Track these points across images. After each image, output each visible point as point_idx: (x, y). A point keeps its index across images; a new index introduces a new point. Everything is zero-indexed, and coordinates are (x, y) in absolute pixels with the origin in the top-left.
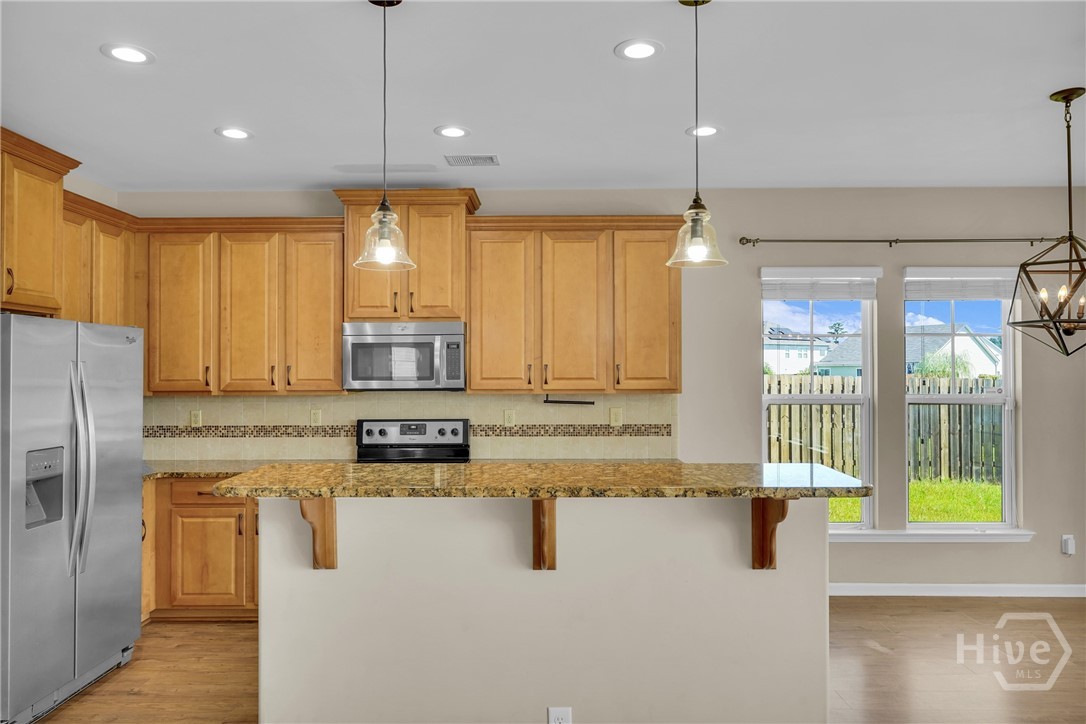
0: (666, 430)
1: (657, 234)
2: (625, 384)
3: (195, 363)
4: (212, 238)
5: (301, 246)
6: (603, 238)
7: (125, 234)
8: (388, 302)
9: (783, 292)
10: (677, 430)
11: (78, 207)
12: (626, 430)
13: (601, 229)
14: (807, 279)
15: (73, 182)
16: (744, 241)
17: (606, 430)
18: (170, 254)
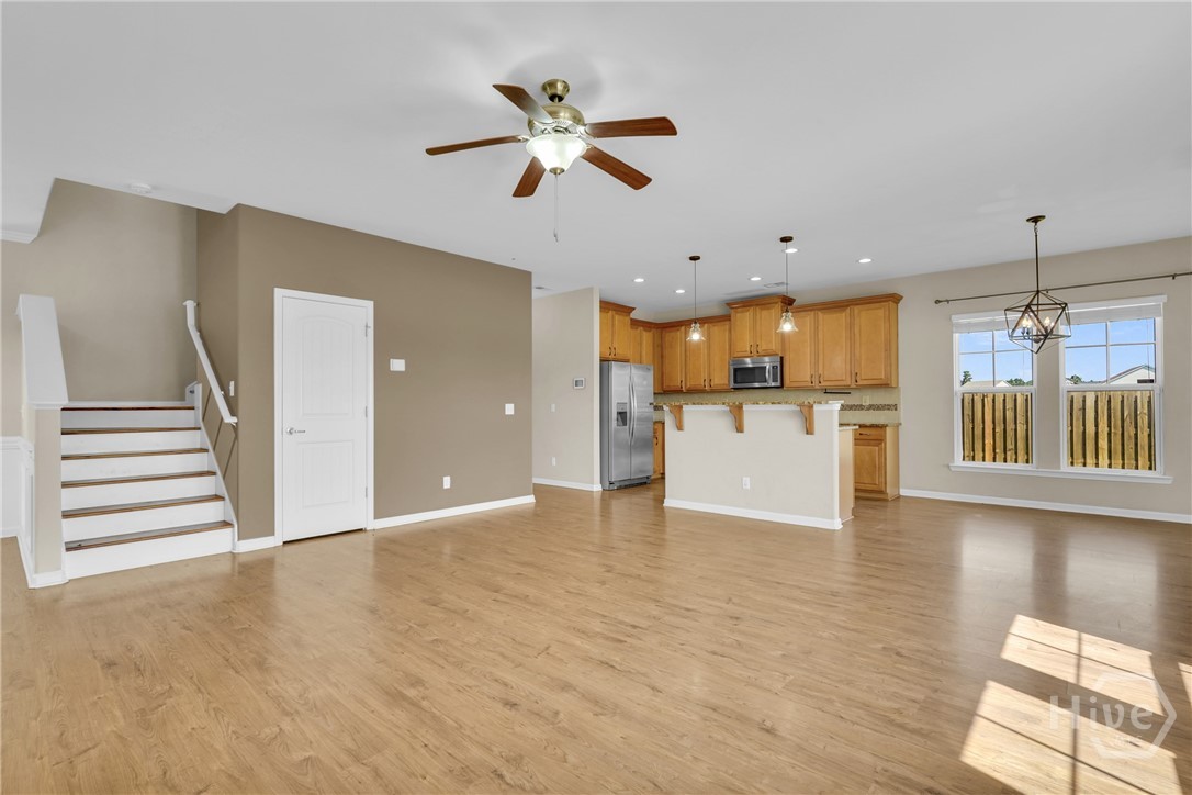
0: (895, 407)
1: (877, 305)
2: (860, 383)
3: (677, 378)
4: (683, 328)
5: (716, 328)
6: (848, 310)
7: (654, 330)
8: (748, 349)
9: (969, 327)
10: (902, 407)
11: (636, 323)
12: (871, 407)
13: (848, 306)
14: (988, 319)
15: (634, 315)
16: (937, 302)
17: (860, 407)
18: (669, 335)
